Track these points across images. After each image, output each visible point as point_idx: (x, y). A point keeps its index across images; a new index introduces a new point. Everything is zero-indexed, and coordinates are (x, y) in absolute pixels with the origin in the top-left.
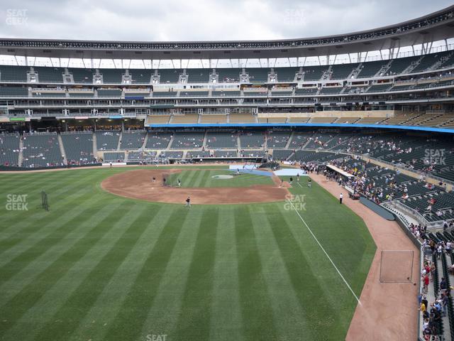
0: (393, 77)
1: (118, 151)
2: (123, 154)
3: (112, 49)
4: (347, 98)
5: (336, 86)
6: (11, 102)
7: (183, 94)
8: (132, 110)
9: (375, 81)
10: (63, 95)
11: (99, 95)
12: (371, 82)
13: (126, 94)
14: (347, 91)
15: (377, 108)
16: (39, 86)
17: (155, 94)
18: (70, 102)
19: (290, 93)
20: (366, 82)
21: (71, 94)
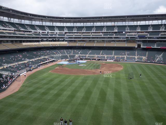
0: (64, 32)
4: (50, 38)
5: (45, 33)
9: (58, 33)
15: (61, 41)
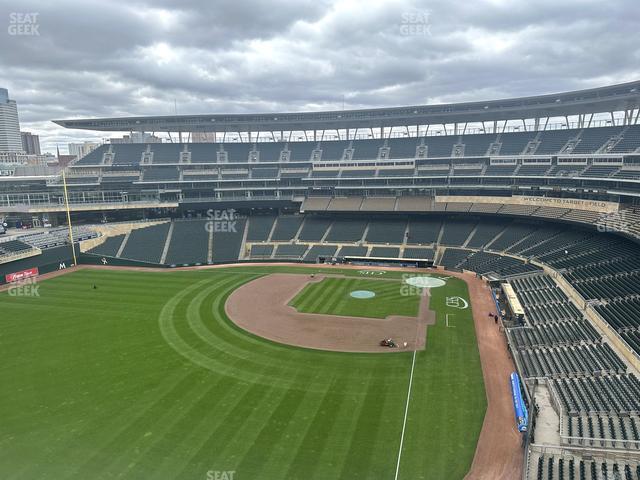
0: (622, 155)
1: (268, 243)
2: (273, 246)
3: (270, 122)
4: (555, 181)
6: (162, 186)
7: (345, 173)
8: (290, 192)
10: (215, 177)
11: (253, 177)
12: (590, 160)
13: (283, 175)
14: (554, 173)
16: (190, 168)
17: (315, 174)
18: (222, 185)
19: (478, 171)
20: (584, 160)
21: (224, 176)
